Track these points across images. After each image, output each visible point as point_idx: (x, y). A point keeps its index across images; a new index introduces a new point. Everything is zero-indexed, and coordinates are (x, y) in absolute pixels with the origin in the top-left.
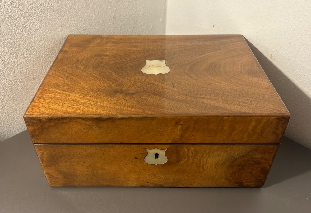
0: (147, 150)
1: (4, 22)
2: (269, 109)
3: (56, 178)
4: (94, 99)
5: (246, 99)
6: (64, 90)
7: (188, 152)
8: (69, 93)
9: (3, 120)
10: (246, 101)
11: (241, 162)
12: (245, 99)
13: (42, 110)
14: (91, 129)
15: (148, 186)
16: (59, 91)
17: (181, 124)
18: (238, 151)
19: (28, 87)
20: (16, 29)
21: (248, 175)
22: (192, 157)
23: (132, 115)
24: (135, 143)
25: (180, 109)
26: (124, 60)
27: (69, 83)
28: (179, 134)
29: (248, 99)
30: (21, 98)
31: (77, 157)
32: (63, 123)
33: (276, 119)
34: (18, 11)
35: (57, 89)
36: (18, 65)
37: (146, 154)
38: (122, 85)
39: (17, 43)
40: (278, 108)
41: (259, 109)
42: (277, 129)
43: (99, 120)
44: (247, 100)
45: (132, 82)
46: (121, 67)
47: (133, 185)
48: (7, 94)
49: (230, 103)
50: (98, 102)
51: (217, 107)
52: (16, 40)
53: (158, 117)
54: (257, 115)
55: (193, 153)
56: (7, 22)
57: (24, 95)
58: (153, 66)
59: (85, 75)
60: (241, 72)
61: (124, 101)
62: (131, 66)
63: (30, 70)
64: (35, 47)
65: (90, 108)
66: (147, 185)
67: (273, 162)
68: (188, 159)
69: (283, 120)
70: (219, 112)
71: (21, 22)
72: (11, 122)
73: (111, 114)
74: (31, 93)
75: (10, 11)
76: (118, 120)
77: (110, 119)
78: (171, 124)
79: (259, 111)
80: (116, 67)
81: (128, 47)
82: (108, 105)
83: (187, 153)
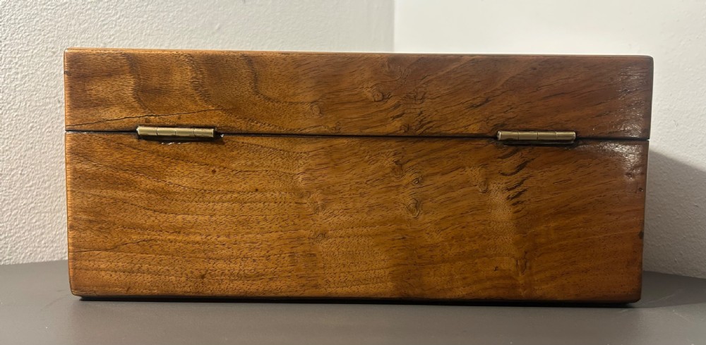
75: (102, 19)
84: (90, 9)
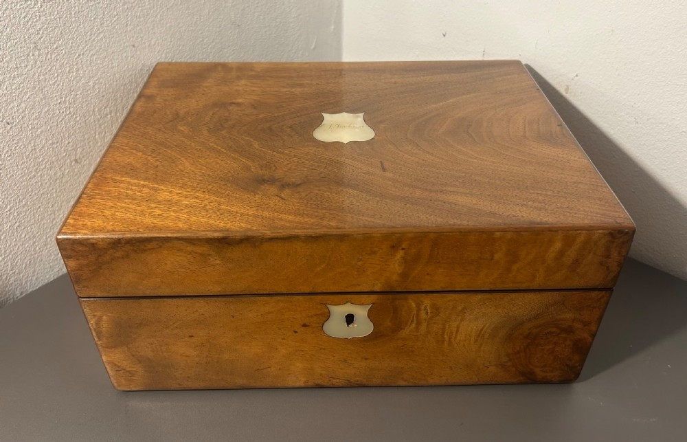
0: (328, 306)
1: (10, 40)
2: (590, 214)
3: (129, 372)
4: (213, 198)
5: (539, 192)
6: (146, 179)
7: (419, 310)
8: (156, 186)
9: (11, 256)
10: (540, 198)
11: (530, 329)
12: (538, 194)
13: (99, 222)
14: (205, 262)
15: (331, 386)
16: (136, 181)
17: (403, 249)
18: (524, 306)
19: (64, 180)
20: (37, 53)
21: (545, 356)
22: (425, 320)
23: (296, 231)
24: (302, 291)
25: (399, 216)
26: (276, 115)
27: (158, 163)
28: (399, 272)
29: (544, 193)
30: (50, 205)
31: (175, 325)
32: (145, 250)
33: (605, 235)
34: (40, 16)
35: (131, 177)
36: (42, 132)
37: (327, 316)
38: (272, 165)
39: (39, 84)
40: (608, 211)
41: (568, 214)
42: (608, 257)
43: (224, 243)
44: (541, 194)
45: (294, 159)
46: (270, 128)
47: (298, 384)
48: (18, 196)
49: (506, 202)
50: (220, 204)
51: (480, 210)
52: (36, 77)
53: (352, 235)
54: (566, 227)
55: (429, 311)
56: (16, 39)
57: (57, 196)
58: (338, 126)
59: (193, 145)
60: (524, 136)
61: (277, 201)
62: (290, 127)
63: (69, 143)
64: (79, 93)
65: (203, 217)
66: (330, 383)
67: (598, 328)
68: (418, 324)
69: (621, 237)
70: (484, 222)
71: (48, 38)
72: (27, 258)
73: (251, 230)
74: (72, 191)
75: (23, 15)
76: (266, 241)
77: (247, 241)
78: (382, 249)
79: (570, 219)
80: (259, 128)
81: (284, 87)
82: (242, 210)
83: (415, 312)
84: (7, 8)
